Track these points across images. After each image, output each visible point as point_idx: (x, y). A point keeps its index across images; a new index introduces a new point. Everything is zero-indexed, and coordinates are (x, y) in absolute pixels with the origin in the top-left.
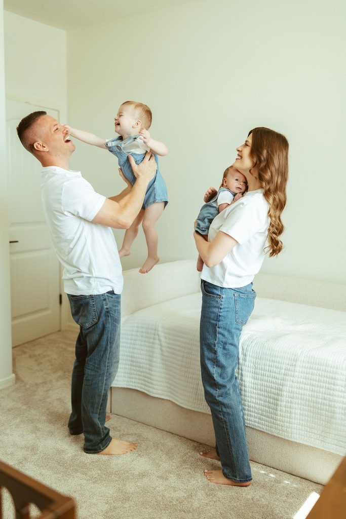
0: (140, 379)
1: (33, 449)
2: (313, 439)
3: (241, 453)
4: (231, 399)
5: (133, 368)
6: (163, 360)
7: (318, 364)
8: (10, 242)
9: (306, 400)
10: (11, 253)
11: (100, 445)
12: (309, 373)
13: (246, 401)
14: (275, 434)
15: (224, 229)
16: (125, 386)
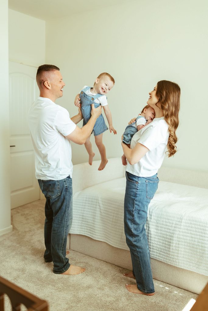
0: (88, 229)
1: (23, 271)
2: (191, 267)
3: (147, 275)
4: (142, 243)
5: (83, 222)
6: (101, 218)
7: (195, 221)
8: (11, 146)
9: (188, 243)
10: (11, 153)
11: (63, 269)
12: (190, 227)
13: (151, 243)
14: (168, 263)
15: (140, 142)
16: (79, 234)
